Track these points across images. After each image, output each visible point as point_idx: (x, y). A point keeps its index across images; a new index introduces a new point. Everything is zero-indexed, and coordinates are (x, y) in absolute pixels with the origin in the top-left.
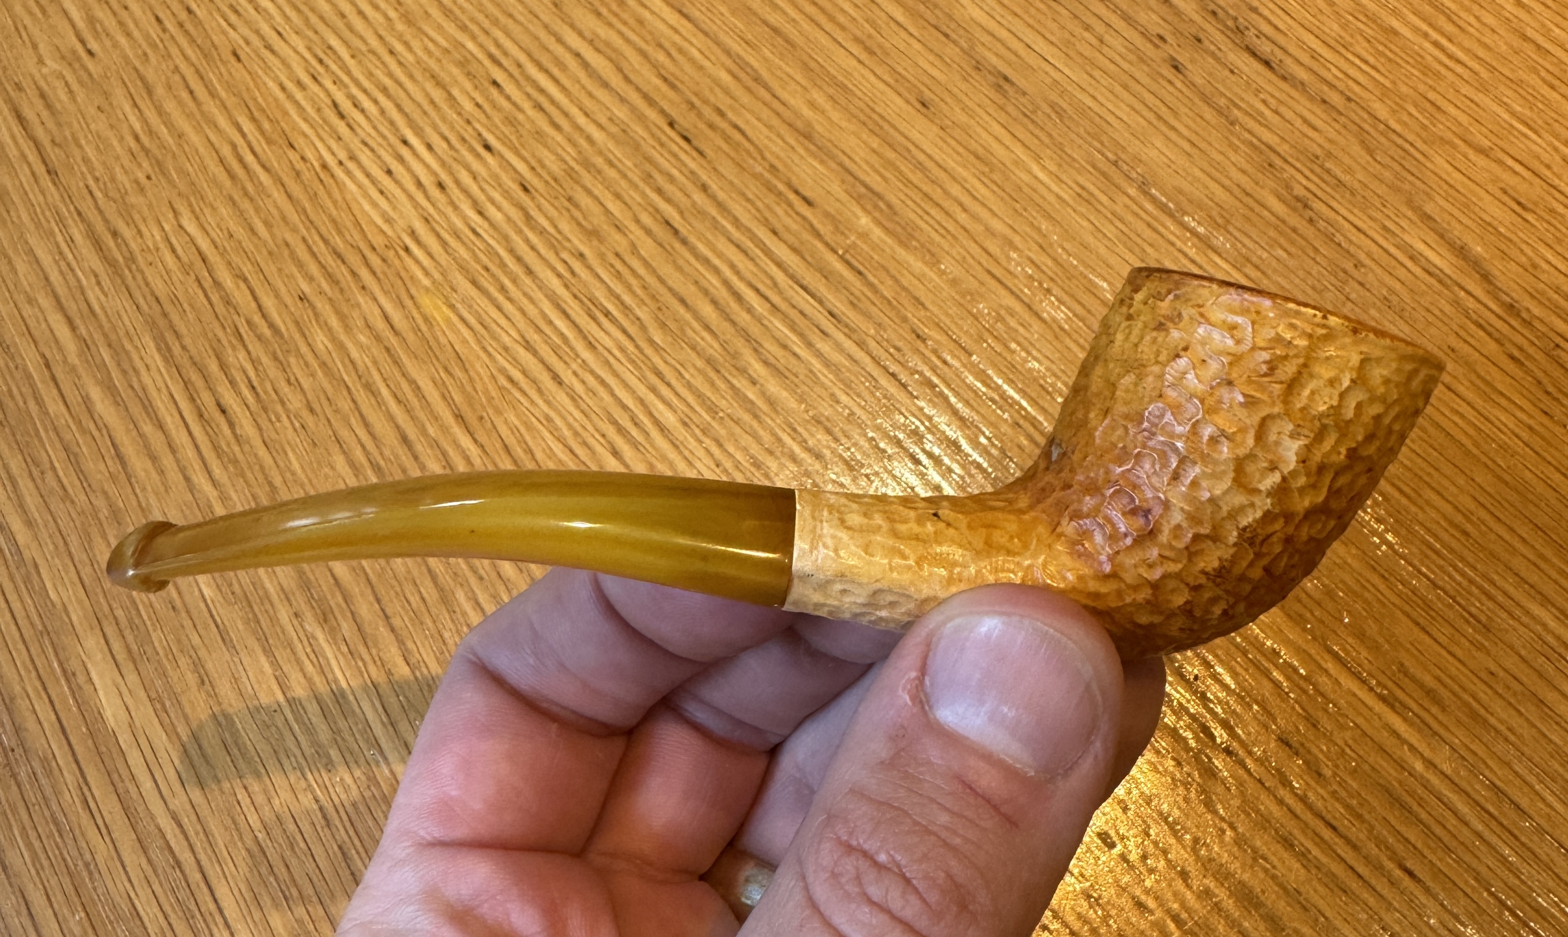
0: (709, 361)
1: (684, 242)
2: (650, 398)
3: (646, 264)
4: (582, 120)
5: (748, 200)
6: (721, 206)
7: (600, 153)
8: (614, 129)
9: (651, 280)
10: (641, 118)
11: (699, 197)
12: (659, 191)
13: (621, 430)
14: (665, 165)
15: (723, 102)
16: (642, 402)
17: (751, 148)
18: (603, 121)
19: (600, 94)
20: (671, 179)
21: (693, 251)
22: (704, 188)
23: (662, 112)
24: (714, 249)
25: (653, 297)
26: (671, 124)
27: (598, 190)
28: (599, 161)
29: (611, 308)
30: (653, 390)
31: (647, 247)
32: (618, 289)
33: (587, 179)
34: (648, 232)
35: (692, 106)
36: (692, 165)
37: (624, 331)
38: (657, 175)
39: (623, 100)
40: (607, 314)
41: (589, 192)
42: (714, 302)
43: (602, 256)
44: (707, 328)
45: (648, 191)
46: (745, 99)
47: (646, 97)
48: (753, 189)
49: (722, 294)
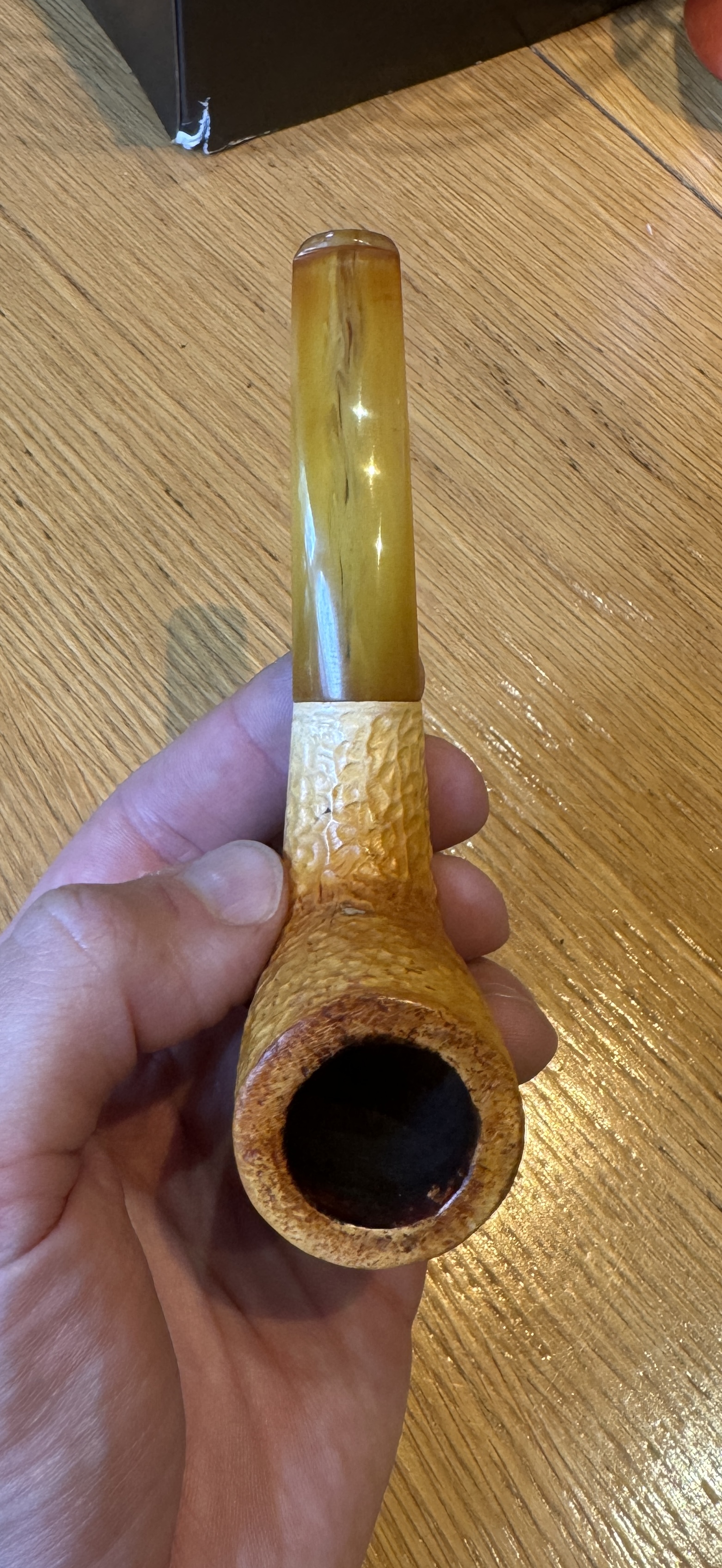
0: (188, 678)
1: (173, 584)
2: (141, 705)
3: (141, 599)
4: (95, 485)
5: (226, 554)
6: (204, 558)
7: (110, 511)
8: (121, 493)
9: (146, 614)
10: (144, 486)
11: (186, 549)
12: (156, 544)
13: (115, 729)
14: (160, 522)
15: (211, 476)
16: (133, 707)
17: (230, 513)
18: (113, 486)
19: (112, 464)
20: (165, 534)
21: (179, 591)
22: (191, 543)
23: (161, 481)
24: (196, 590)
25: (146, 627)
26: (167, 492)
27: (107, 540)
28: (108, 517)
29: (112, 633)
30: (143, 699)
31: (143, 587)
32: (119, 620)
33: (98, 531)
34: (145, 575)
35: (184, 477)
36: (184, 525)
37: (122, 653)
38: (153, 529)
39: (129, 470)
40: (109, 638)
41: (97, 540)
42: (195, 633)
43: (107, 593)
44: (187, 651)
45: (147, 543)
46: (229, 475)
47: (148, 469)
48: (230, 546)
49: (202, 626)
